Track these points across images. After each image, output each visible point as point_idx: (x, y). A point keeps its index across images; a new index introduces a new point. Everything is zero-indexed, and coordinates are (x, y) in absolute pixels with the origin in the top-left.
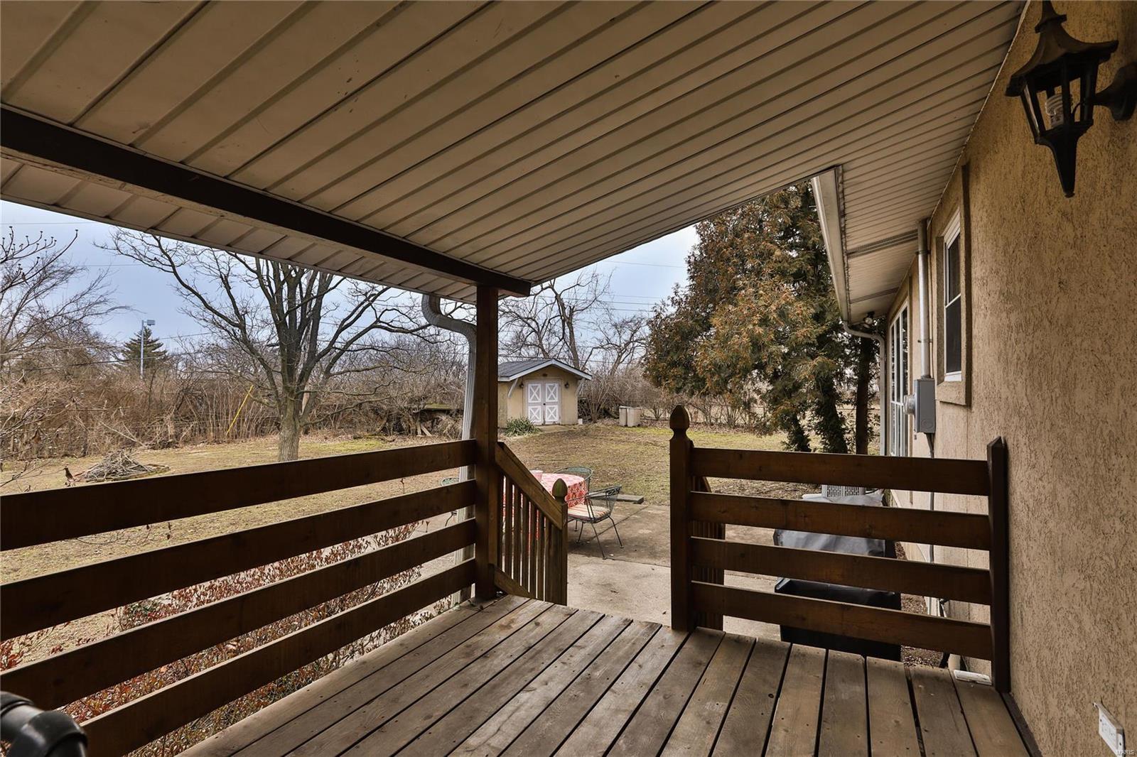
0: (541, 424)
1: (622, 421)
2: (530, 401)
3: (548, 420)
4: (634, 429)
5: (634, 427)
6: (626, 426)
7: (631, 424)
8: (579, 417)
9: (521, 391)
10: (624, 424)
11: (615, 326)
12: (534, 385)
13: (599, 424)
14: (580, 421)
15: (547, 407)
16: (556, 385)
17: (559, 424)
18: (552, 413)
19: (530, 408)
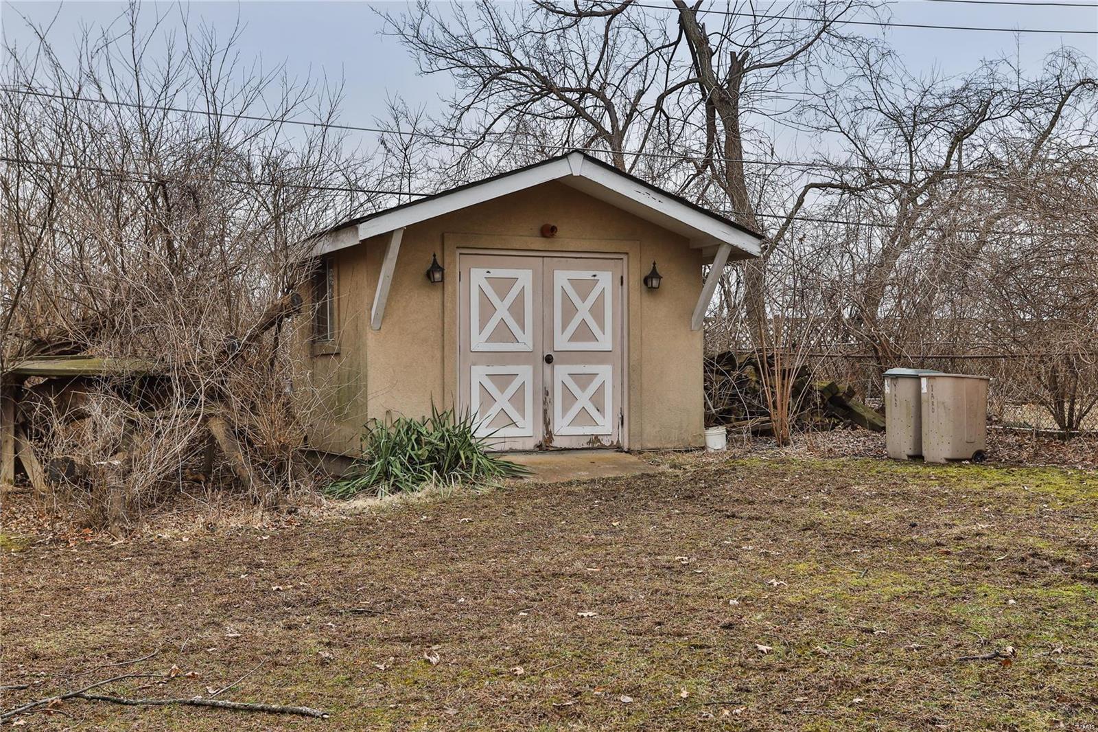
0: (530, 445)
1: (899, 438)
2: (479, 341)
3: (565, 429)
4: (953, 471)
5: (951, 461)
6: (917, 458)
7: (938, 447)
8: (711, 421)
9: (435, 297)
10: (906, 449)
11: (896, 118)
12: (497, 273)
13: (798, 451)
14: (716, 438)
15: (561, 372)
16: (606, 280)
17: (618, 448)
18: (584, 399)
19: (479, 374)
